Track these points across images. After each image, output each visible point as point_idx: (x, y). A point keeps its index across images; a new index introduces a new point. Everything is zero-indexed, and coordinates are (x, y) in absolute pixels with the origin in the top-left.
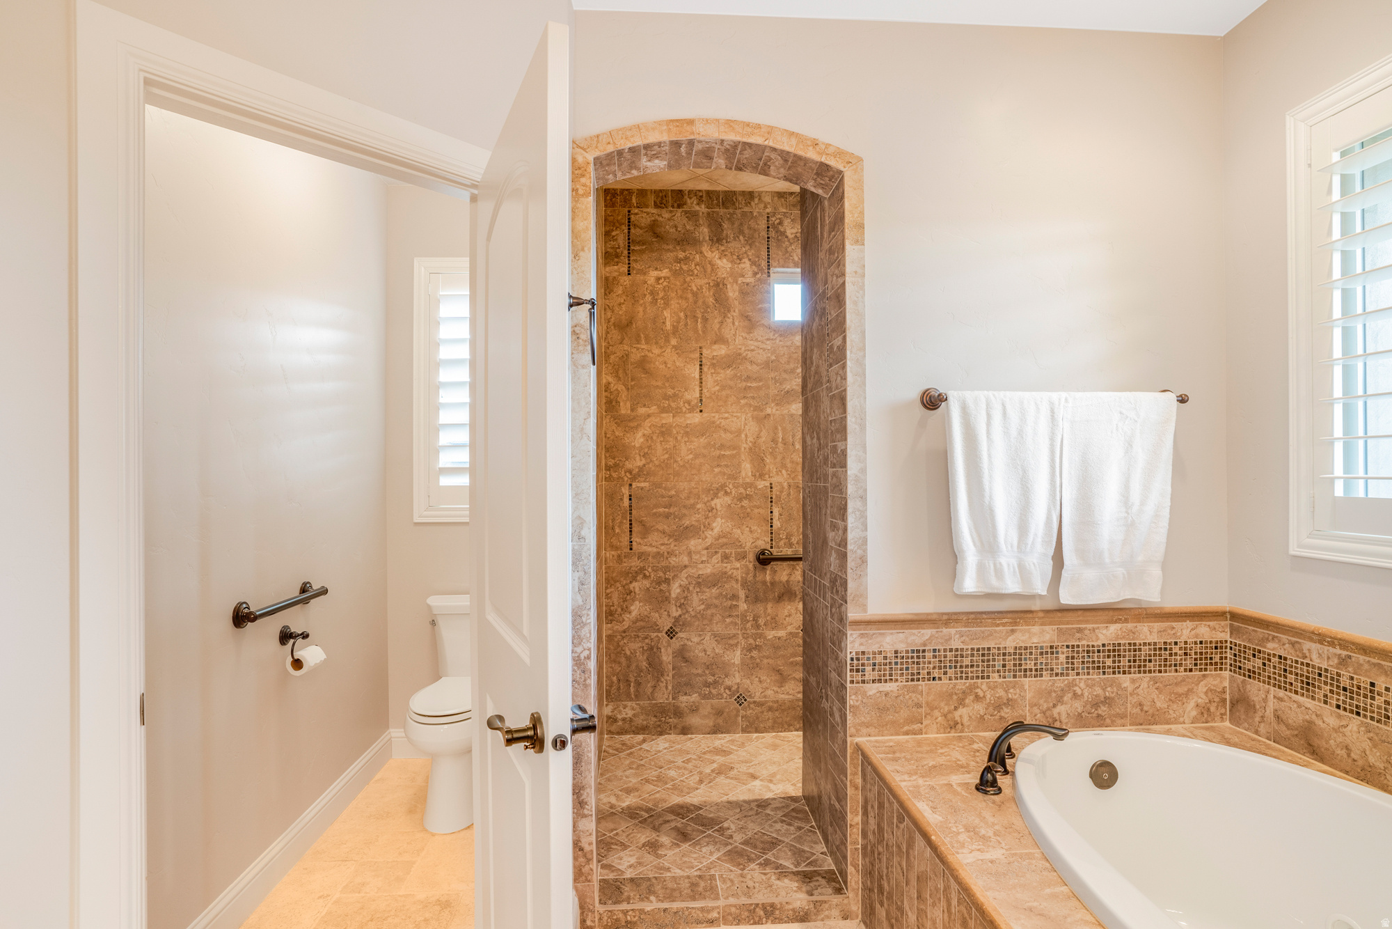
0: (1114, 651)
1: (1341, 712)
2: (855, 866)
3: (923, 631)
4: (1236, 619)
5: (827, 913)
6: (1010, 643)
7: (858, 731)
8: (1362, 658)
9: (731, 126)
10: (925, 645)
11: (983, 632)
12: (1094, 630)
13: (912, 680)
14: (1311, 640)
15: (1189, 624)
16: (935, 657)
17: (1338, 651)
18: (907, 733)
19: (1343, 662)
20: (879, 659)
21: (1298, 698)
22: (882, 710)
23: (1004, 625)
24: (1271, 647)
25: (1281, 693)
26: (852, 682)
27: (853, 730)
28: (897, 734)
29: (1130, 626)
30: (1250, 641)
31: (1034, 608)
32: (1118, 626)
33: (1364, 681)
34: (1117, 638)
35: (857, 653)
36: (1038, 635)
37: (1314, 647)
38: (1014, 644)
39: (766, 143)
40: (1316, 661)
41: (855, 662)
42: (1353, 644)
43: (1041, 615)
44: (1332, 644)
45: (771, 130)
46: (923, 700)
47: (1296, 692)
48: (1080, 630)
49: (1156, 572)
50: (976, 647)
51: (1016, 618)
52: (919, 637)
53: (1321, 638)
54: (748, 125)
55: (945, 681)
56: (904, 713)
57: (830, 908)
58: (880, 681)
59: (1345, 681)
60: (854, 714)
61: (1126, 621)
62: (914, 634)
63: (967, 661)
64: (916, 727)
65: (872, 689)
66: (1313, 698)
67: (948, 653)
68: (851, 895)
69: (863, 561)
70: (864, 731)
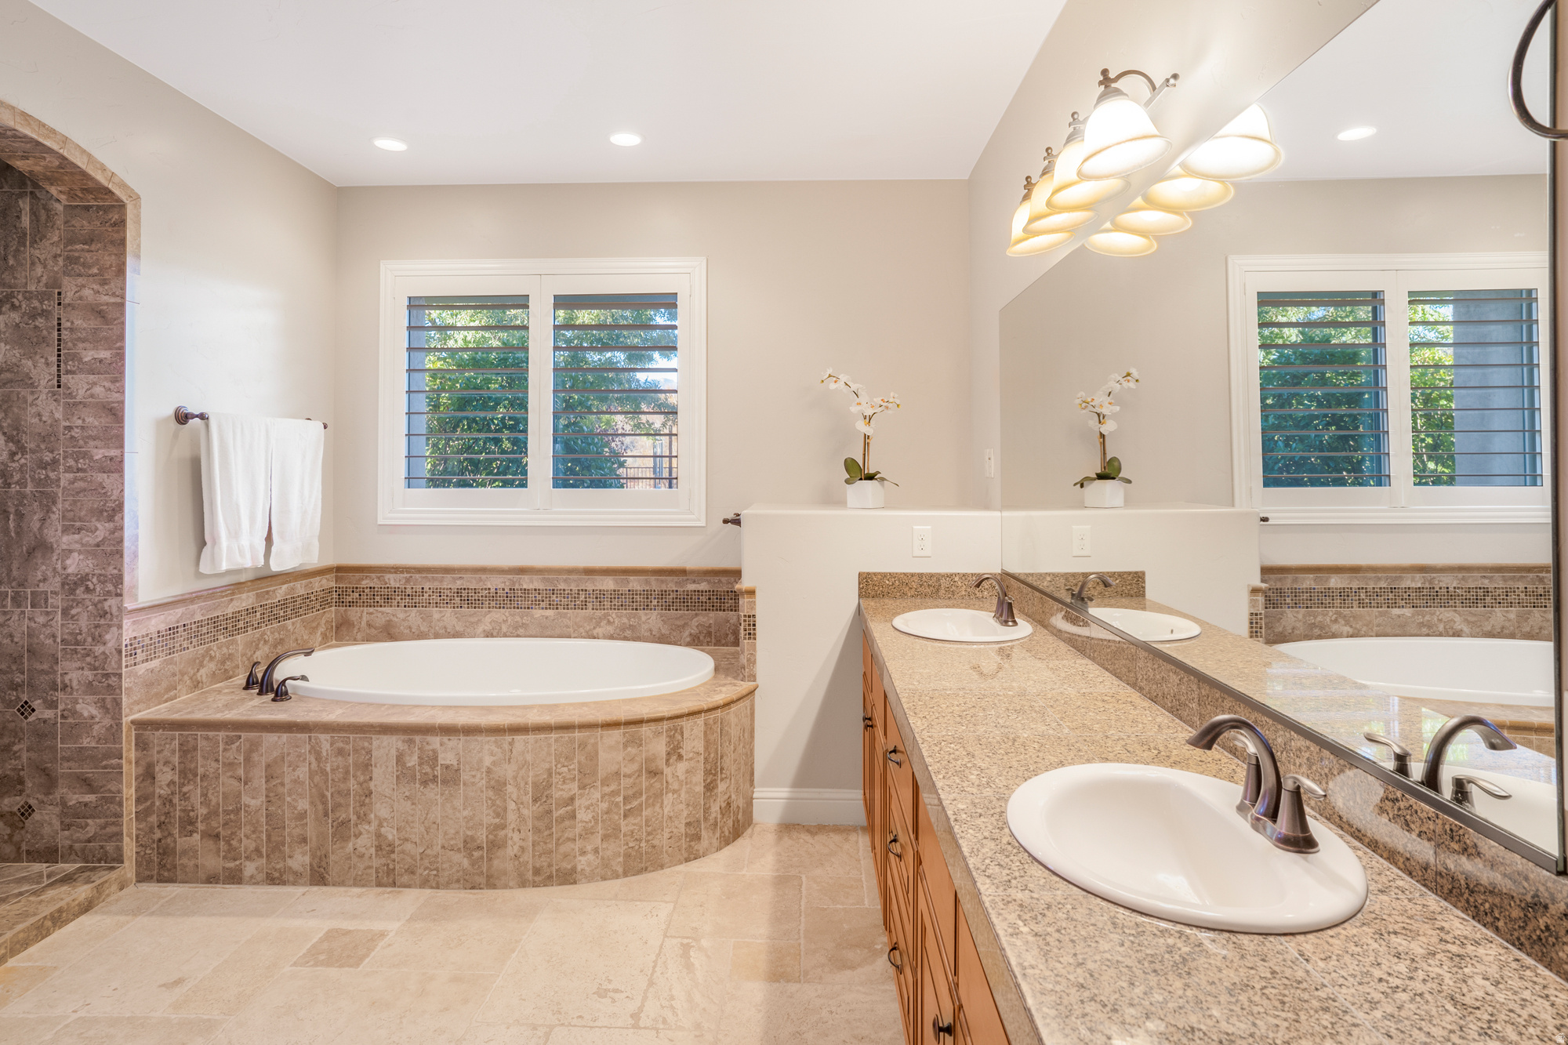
0: (283, 604)
1: (407, 609)
2: (130, 835)
3: (177, 610)
4: (340, 570)
5: (107, 892)
6: (230, 610)
7: (131, 709)
8: (417, 576)
9: (27, 120)
10: (178, 622)
11: (214, 604)
12: (274, 590)
13: (170, 654)
14: (390, 572)
15: (318, 578)
16: (185, 630)
17: (406, 575)
18: (166, 701)
19: (408, 580)
20: (147, 641)
21: (382, 609)
22: (149, 685)
23: (226, 596)
24: (365, 583)
25: (371, 610)
26: (127, 666)
27: (128, 710)
28: (160, 704)
29: (292, 584)
30: (350, 583)
31: (243, 580)
32: (286, 586)
33: (418, 588)
34: (286, 595)
35: (130, 639)
36: (246, 600)
37: (391, 576)
38: (232, 610)
39: (61, 151)
40: (393, 584)
41: (129, 647)
42: (414, 568)
43: (249, 584)
44: (402, 572)
45: (65, 140)
46: (177, 669)
47: (381, 606)
48: (267, 592)
49: (316, 543)
50: (210, 617)
51: (233, 590)
52: (173, 616)
53: (396, 570)
54: (44, 125)
55: (191, 649)
56: (164, 684)
57: (110, 886)
58: (147, 660)
59: (409, 591)
60: (128, 695)
61: (290, 582)
62: (170, 614)
63: (204, 630)
64: (172, 693)
65: (142, 669)
66: (391, 606)
67: (193, 626)
68: (126, 864)
69: (135, 555)
70: (136, 708)
